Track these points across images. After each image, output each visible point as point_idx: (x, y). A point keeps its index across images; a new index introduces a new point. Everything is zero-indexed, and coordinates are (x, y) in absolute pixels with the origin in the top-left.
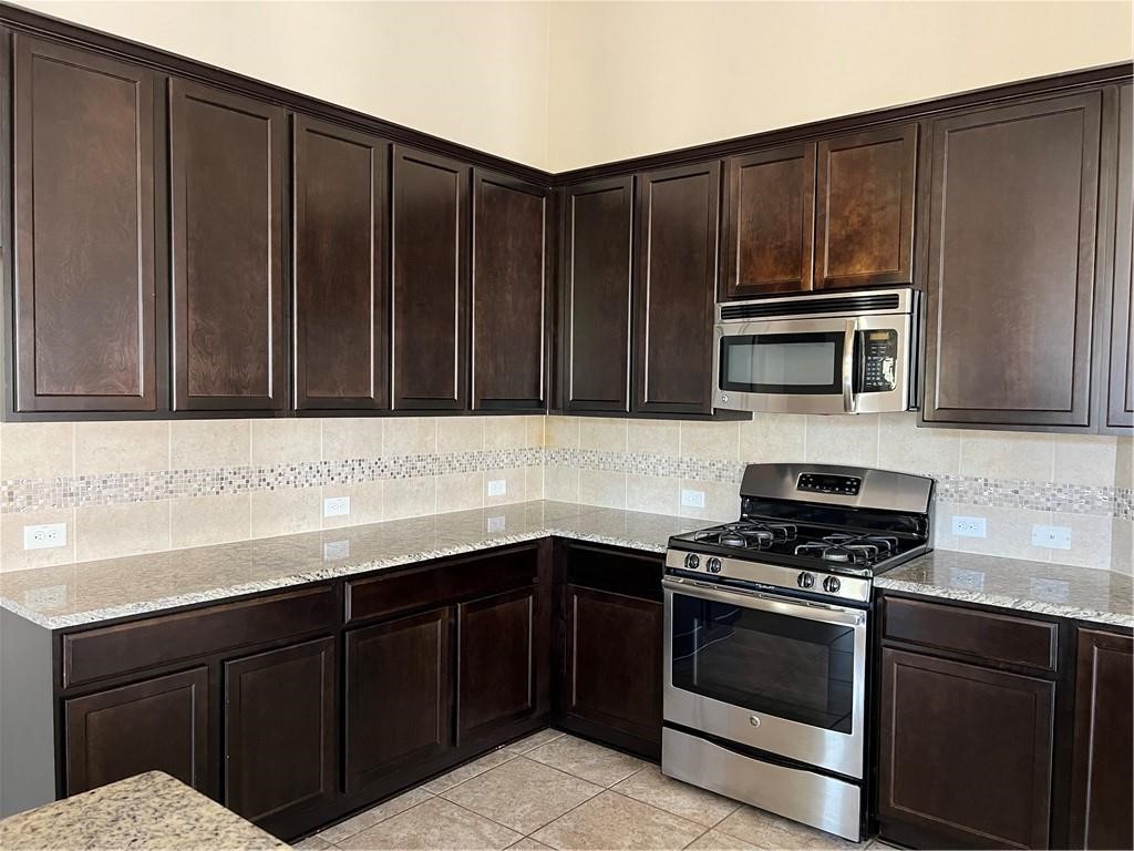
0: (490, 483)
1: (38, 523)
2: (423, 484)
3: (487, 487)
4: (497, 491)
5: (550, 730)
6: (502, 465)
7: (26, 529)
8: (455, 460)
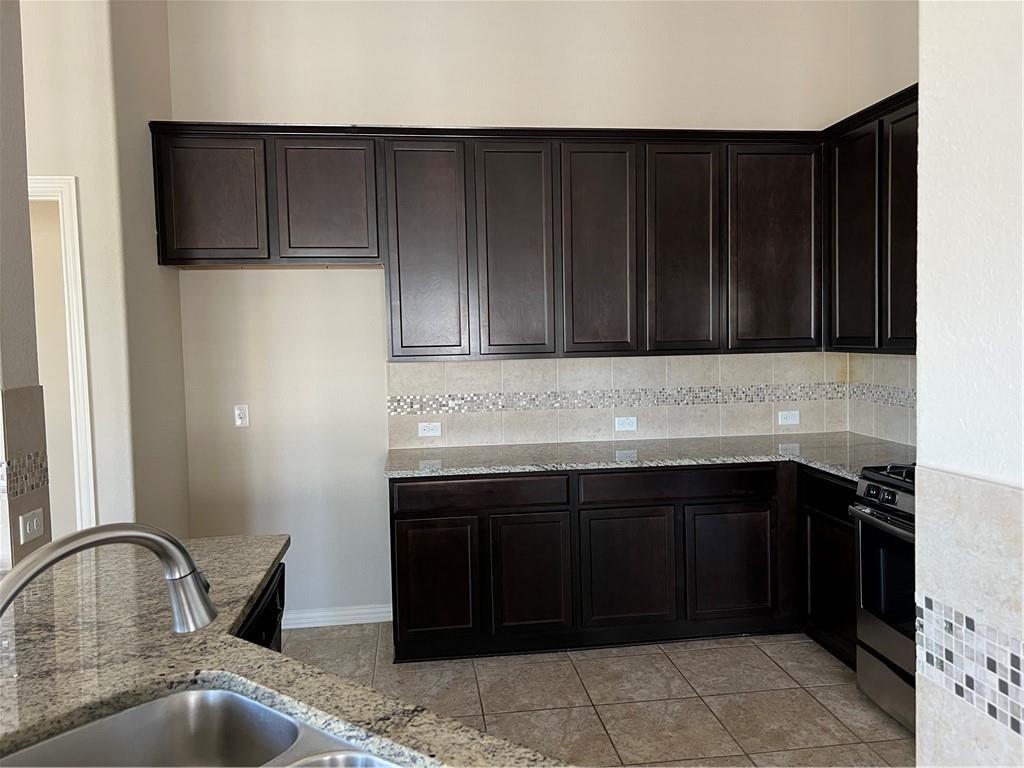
0: (780, 413)
1: (425, 422)
2: (705, 411)
3: (777, 418)
4: (788, 420)
5: (803, 635)
6: (794, 397)
7: (420, 424)
8: (740, 392)
